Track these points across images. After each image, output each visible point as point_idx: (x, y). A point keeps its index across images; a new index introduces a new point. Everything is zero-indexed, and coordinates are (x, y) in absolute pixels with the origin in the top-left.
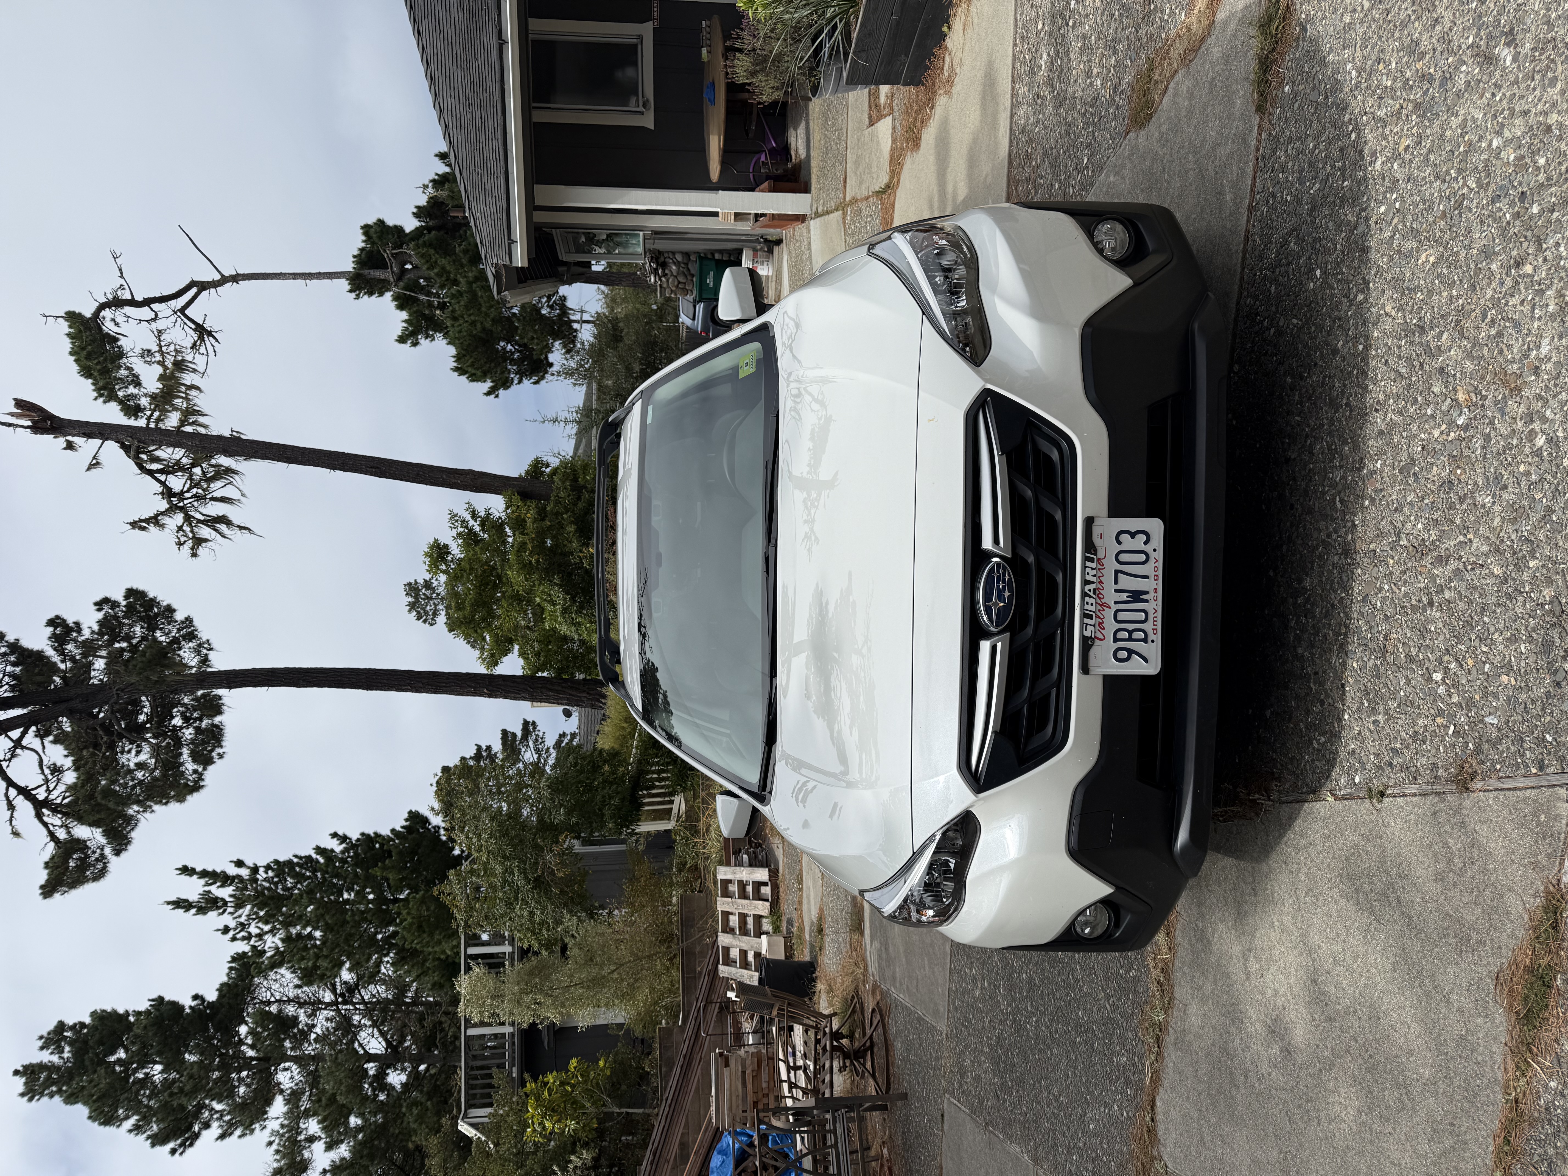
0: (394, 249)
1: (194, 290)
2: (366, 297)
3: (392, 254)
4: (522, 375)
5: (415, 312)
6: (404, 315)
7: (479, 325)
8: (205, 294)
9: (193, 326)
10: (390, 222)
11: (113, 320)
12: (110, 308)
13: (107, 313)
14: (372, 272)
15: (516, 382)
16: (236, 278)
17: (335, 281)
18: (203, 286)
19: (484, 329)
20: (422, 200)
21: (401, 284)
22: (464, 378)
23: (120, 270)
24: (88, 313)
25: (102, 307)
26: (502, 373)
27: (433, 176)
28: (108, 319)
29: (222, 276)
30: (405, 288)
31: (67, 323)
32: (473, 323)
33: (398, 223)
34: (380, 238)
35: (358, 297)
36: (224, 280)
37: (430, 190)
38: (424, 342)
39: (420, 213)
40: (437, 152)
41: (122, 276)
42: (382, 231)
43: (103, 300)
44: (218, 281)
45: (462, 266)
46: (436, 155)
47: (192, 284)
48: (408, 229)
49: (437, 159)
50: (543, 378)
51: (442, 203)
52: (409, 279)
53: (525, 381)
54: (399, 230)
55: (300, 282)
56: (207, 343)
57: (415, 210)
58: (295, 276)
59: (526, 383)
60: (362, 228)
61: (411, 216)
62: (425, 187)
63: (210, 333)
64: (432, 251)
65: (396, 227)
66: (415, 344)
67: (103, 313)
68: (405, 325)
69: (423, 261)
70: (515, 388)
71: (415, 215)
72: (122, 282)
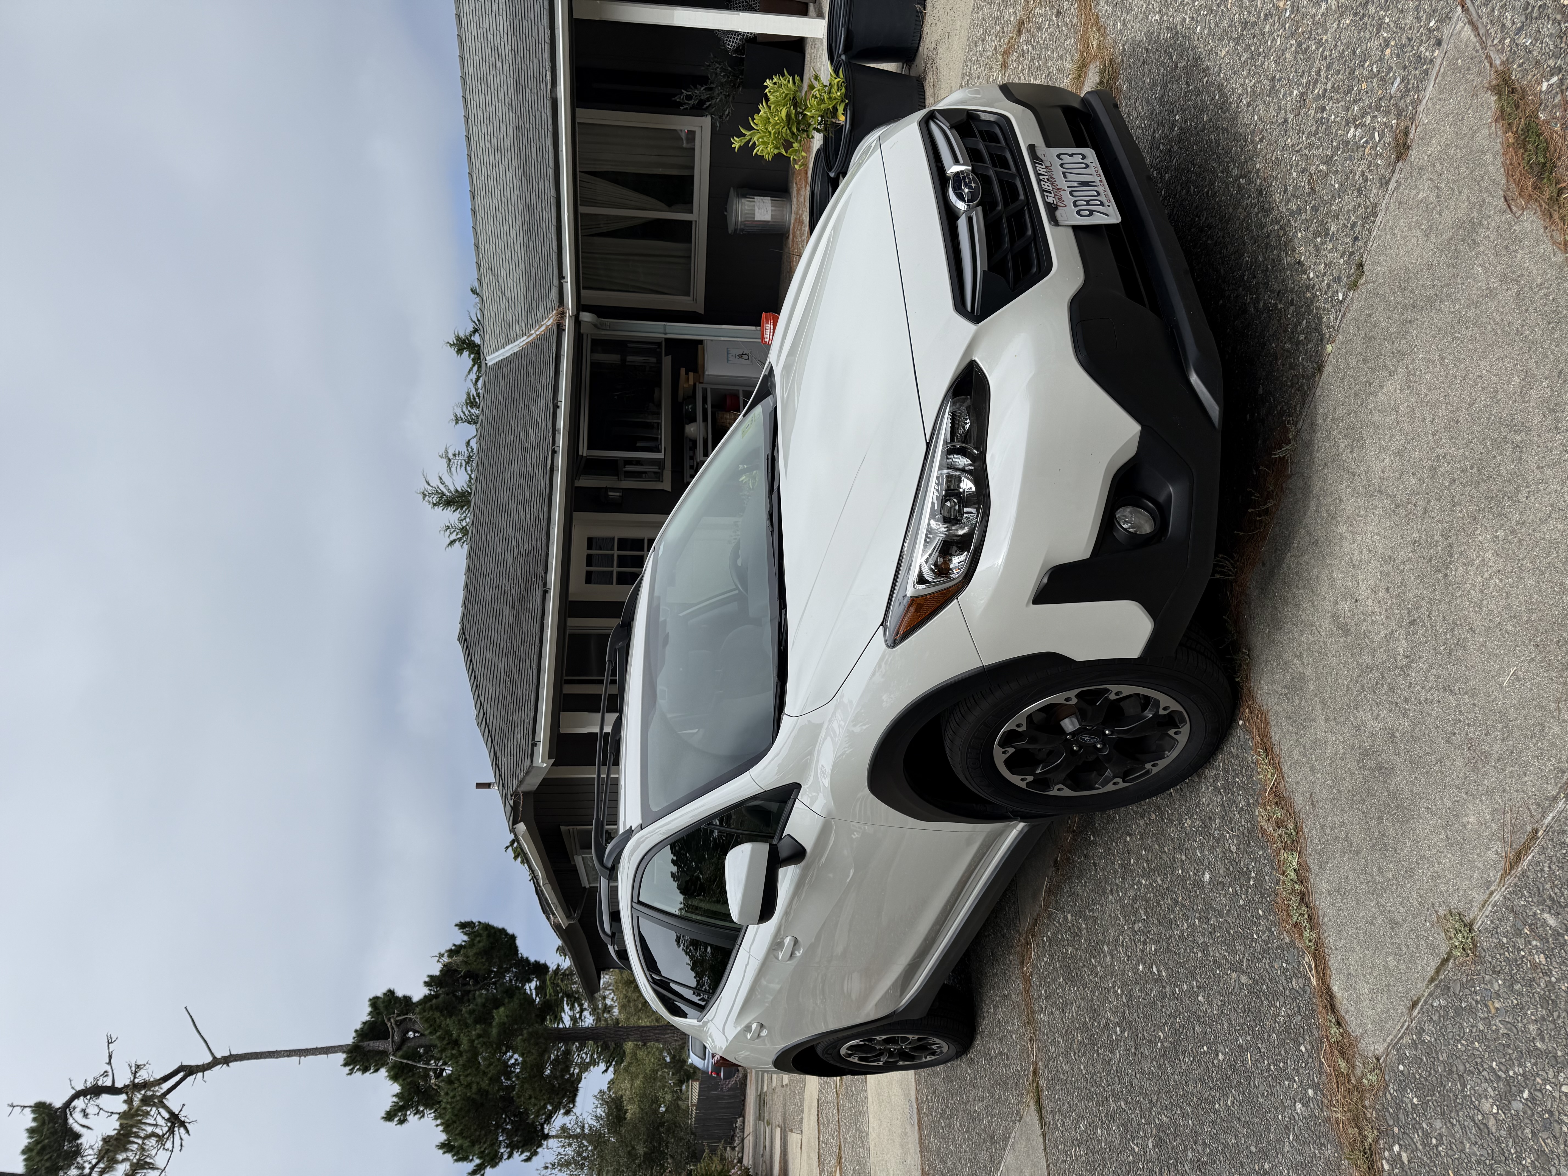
0: (398, 1015)
1: (181, 1075)
2: (359, 1074)
3: (396, 1022)
4: (513, 1147)
5: (409, 1084)
6: (396, 1088)
7: (474, 1087)
8: (190, 1079)
9: (167, 1116)
10: (400, 993)
11: (84, 1111)
12: (85, 1096)
13: (79, 1103)
14: (371, 1043)
15: (505, 1157)
16: (227, 1060)
17: (331, 1056)
18: (190, 1071)
19: (480, 1091)
20: (436, 969)
21: (400, 1053)
22: (449, 1156)
23: (110, 1057)
24: (58, 1103)
25: (77, 1095)
26: (492, 1145)
27: (450, 946)
28: (78, 1110)
29: (214, 1058)
30: (403, 1057)
31: (33, 1116)
32: (469, 1086)
33: (408, 994)
34: (386, 1008)
35: (351, 1072)
36: (216, 1062)
37: (446, 959)
38: (412, 1118)
39: (432, 982)
40: (458, 922)
41: (109, 1063)
42: (390, 1001)
43: (80, 1087)
44: (209, 1064)
45: (467, 1026)
46: (456, 925)
47: (181, 1068)
48: (416, 998)
49: (457, 928)
50: (535, 1153)
51: (456, 971)
52: (409, 1047)
53: (516, 1155)
54: (407, 999)
55: (295, 1059)
56: (176, 1133)
57: (427, 979)
58: (290, 1053)
59: (518, 1157)
60: (370, 1000)
61: (422, 984)
62: (441, 955)
63: (183, 1124)
64: (437, 1014)
65: (405, 997)
66: (402, 1122)
67: (76, 1103)
68: (395, 1099)
69: (426, 1026)
70: (504, 1165)
71: (427, 984)
72: (108, 1068)
